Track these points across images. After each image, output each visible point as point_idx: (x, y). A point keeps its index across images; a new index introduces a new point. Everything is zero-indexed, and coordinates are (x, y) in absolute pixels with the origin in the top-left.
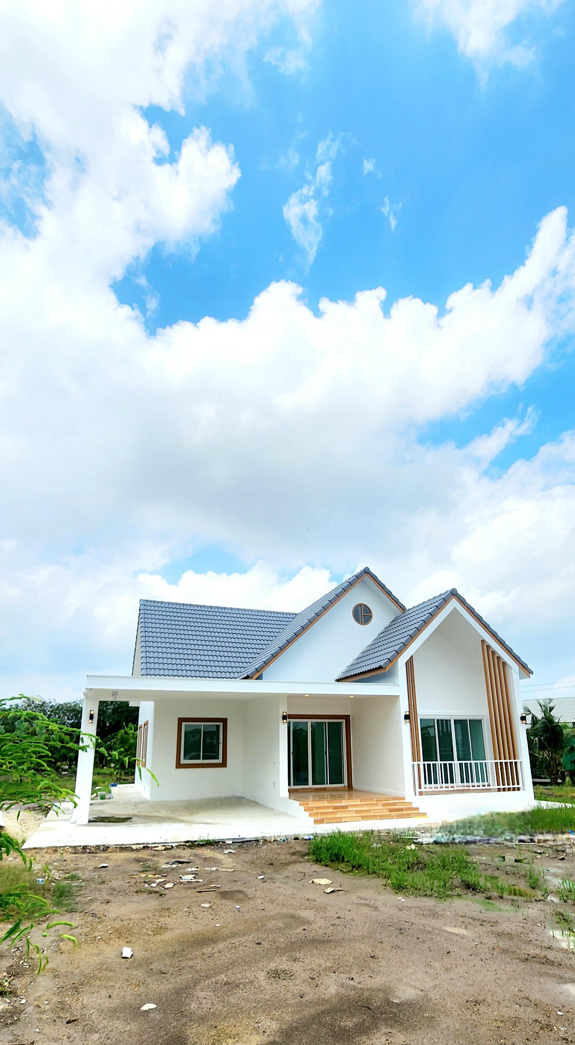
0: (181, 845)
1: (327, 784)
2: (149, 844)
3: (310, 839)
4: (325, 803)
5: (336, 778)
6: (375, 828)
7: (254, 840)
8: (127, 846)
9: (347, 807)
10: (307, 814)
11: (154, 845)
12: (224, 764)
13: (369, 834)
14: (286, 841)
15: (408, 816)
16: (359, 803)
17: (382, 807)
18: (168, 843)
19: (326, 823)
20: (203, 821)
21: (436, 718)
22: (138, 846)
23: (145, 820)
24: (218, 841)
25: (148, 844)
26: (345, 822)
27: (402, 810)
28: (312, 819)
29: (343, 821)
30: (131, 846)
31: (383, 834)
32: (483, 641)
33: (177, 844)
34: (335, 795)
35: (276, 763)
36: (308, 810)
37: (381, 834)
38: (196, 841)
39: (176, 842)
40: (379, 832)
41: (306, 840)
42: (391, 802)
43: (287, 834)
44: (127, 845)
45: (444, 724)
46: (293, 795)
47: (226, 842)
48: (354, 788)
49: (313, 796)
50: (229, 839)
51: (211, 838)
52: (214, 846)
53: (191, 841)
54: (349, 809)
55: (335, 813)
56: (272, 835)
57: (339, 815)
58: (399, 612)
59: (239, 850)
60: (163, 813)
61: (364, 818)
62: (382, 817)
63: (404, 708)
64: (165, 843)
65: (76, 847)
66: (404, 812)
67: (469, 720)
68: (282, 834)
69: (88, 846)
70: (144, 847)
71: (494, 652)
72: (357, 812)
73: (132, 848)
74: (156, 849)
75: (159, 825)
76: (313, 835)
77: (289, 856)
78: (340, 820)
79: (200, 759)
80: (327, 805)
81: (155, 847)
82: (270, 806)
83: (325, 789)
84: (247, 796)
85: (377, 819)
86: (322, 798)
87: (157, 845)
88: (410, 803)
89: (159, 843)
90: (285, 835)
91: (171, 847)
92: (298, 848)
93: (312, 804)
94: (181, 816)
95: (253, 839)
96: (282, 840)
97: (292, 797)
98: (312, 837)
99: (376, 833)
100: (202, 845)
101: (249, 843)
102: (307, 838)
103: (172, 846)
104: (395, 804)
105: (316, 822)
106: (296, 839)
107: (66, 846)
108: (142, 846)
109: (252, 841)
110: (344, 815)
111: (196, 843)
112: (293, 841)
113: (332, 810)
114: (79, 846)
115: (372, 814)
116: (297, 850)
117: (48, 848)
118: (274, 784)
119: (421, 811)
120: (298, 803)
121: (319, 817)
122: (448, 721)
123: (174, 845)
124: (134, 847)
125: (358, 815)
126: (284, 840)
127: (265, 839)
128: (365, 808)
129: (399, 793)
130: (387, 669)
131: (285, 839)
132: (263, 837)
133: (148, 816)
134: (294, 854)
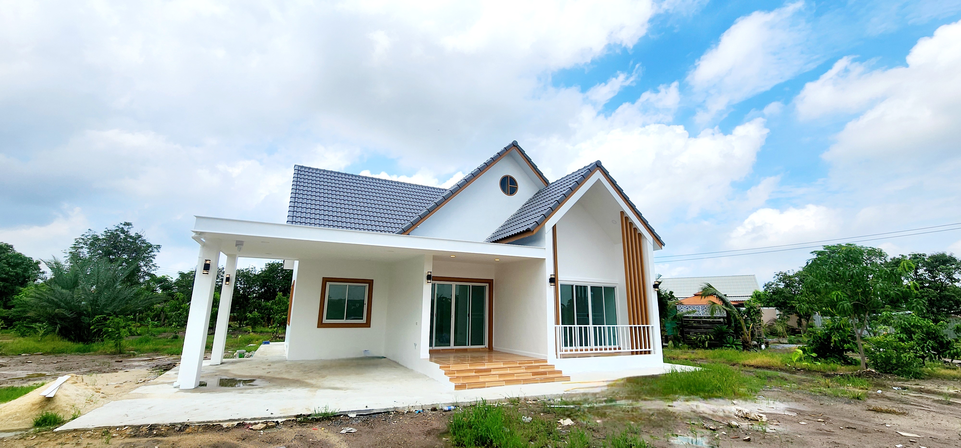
0: (290, 420)
1: (469, 345)
2: (247, 420)
3: (449, 410)
4: (467, 366)
5: (478, 339)
6: (522, 395)
7: (384, 412)
8: (215, 424)
9: (489, 370)
10: (447, 378)
11: (252, 422)
12: (368, 325)
13: (515, 402)
14: (422, 412)
15: (552, 380)
16: (502, 366)
17: (524, 371)
18: (273, 418)
19: (468, 389)
20: (332, 386)
21: (575, 284)
22: (230, 424)
23: (267, 384)
24: (339, 414)
25: (245, 419)
26: (488, 387)
27: (544, 373)
28: (453, 385)
29: (486, 385)
30: (221, 424)
31: (531, 402)
32: (622, 213)
33: (284, 420)
34: (476, 357)
35: (418, 324)
36: (449, 374)
37: (528, 402)
38: (309, 415)
39: (284, 417)
40: (526, 399)
41: (445, 411)
42: (533, 364)
43: (423, 404)
44: (216, 422)
45: (582, 289)
46: (435, 355)
47: (349, 415)
48: (494, 349)
49: (454, 357)
50: (353, 412)
51: (330, 411)
52: (332, 421)
53: (304, 415)
54: (492, 373)
55: (478, 377)
56: (406, 405)
57: (481, 380)
58: (542, 185)
59: (362, 427)
60: (294, 375)
61: (508, 382)
62: (526, 381)
63: (549, 271)
64: (269, 418)
65: (140, 426)
66: (548, 376)
67: (604, 287)
68: (418, 404)
69: (159, 425)
70: (238, 424)
71: (631, 224)
72: (501, 375)
73: (222, 426)
74: (254, 427)
75: (278, 390)
76: (453, 404)
77: (422, 437)
78: (482, 385)
79: (343, 319)
80: (469, 368)
81: (256, 424)
82: (409, 367)
83: (465, 350)
84: (390, 356)
85: (521, 384)
86: (463, 361)
87: (257, 421)
88: (553, 366)
89: (261, 419)
90: (421, 405)
91: (274, 424)
92: (436, 424)
93: (454, 367)
94: (312, 378)
95: (382, 412)
96: (418, 412)
97: (433, 359)
98: (452, 407)
99: (522, 401)
100: (317, 420)
101: (376, 416)
102: (446, 408)
103: (277, 422)
104: (538, 367)
105: (457, 387)
106: (434, 409)
107: (125, 426)
108: (236, 423)
109: (381, 413)
110: (487, 379)
111: (310, 418)
112: (430, 413)
113: (474, 374)
114: (144, 426)
115: (515, 378)
116: (434, 427)
117: (97, 429)
118: (415, 345)
119: (564, 374)
120: (438, 365)
121: (461, 382)
122: (585, 287)
123: (280, 421)
124: (225, 425)
125: (501, 379)
126: (419, 412)
127: (397, 410)
128: (508, 371)
129: (541, 356)
130: (535, 232)
131: (421, 410)
132: (395, 408)
133: (274, 378)
134: (429, 433)
